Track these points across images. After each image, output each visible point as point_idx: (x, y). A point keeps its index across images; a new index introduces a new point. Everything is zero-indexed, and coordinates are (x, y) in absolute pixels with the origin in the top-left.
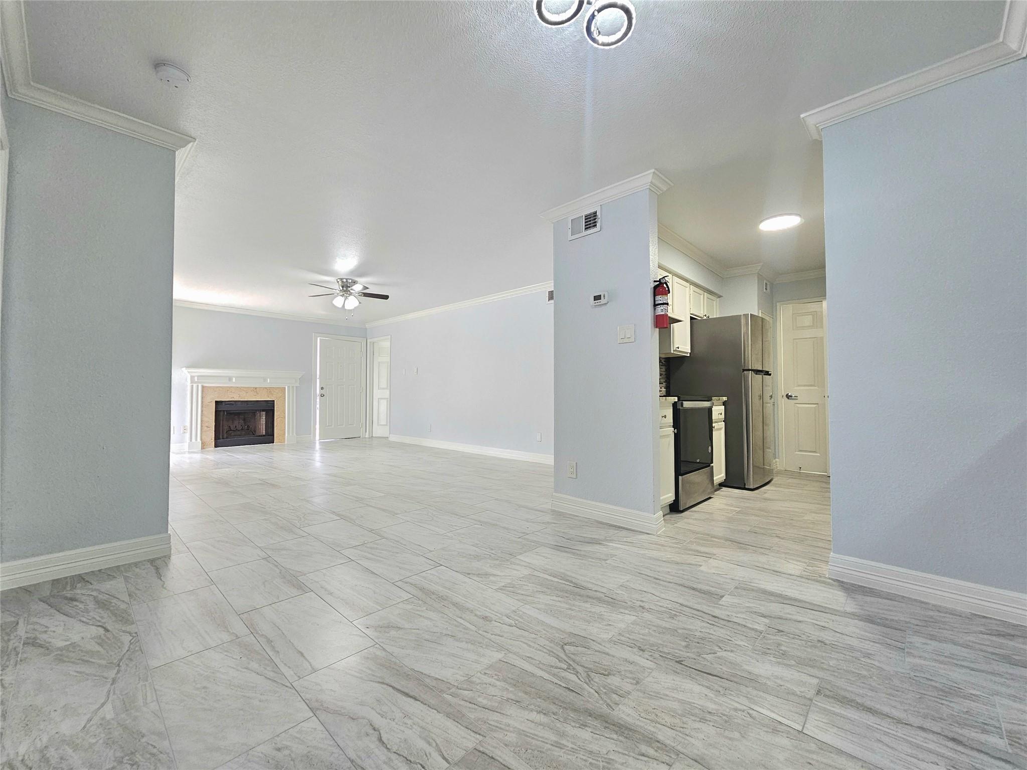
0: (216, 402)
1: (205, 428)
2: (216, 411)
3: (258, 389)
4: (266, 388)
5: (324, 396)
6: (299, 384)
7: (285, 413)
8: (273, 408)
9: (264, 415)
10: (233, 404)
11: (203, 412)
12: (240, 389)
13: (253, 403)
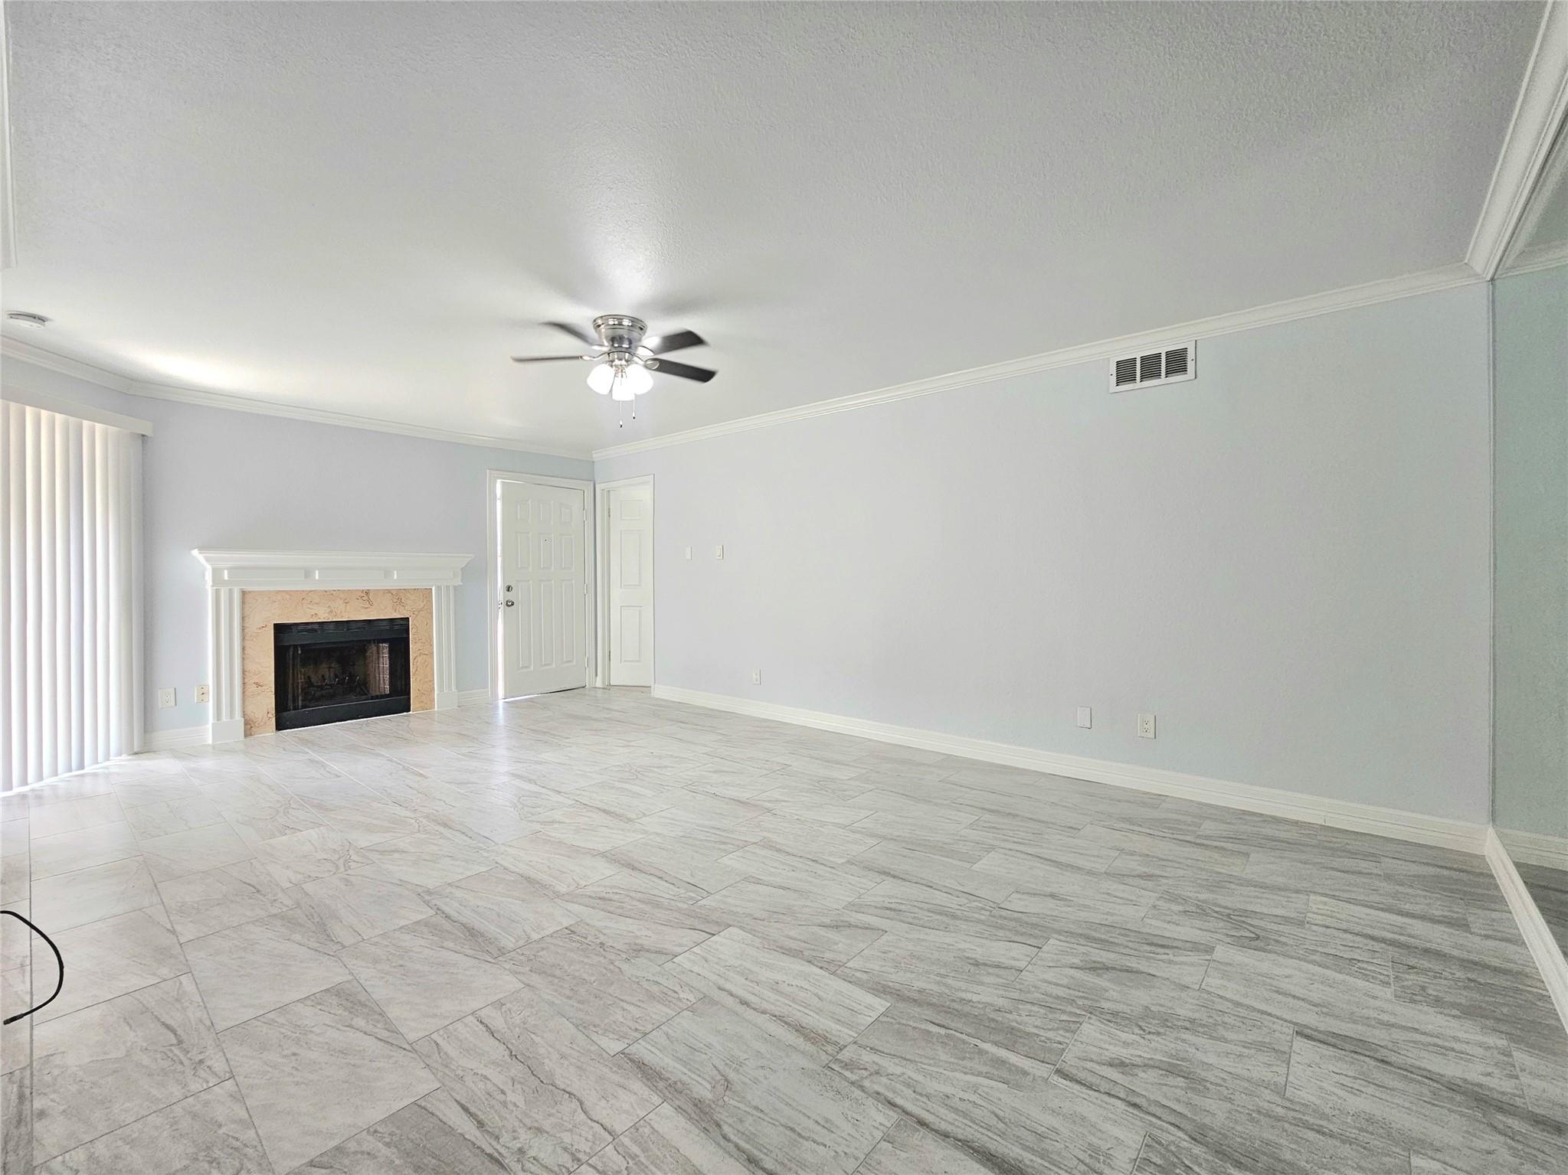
0: (277, 626)
1: (251, 688)
2: (277, 649)
3: (371, 595)
4: (389, 591)
5: (513, 604)
6: (462, 580)
7: (432, 645)
8: (405, 636)
9: (386, 650)
10: (316, 631)
11: (246, 652)
12: (329, 595)
13: (360, 625)
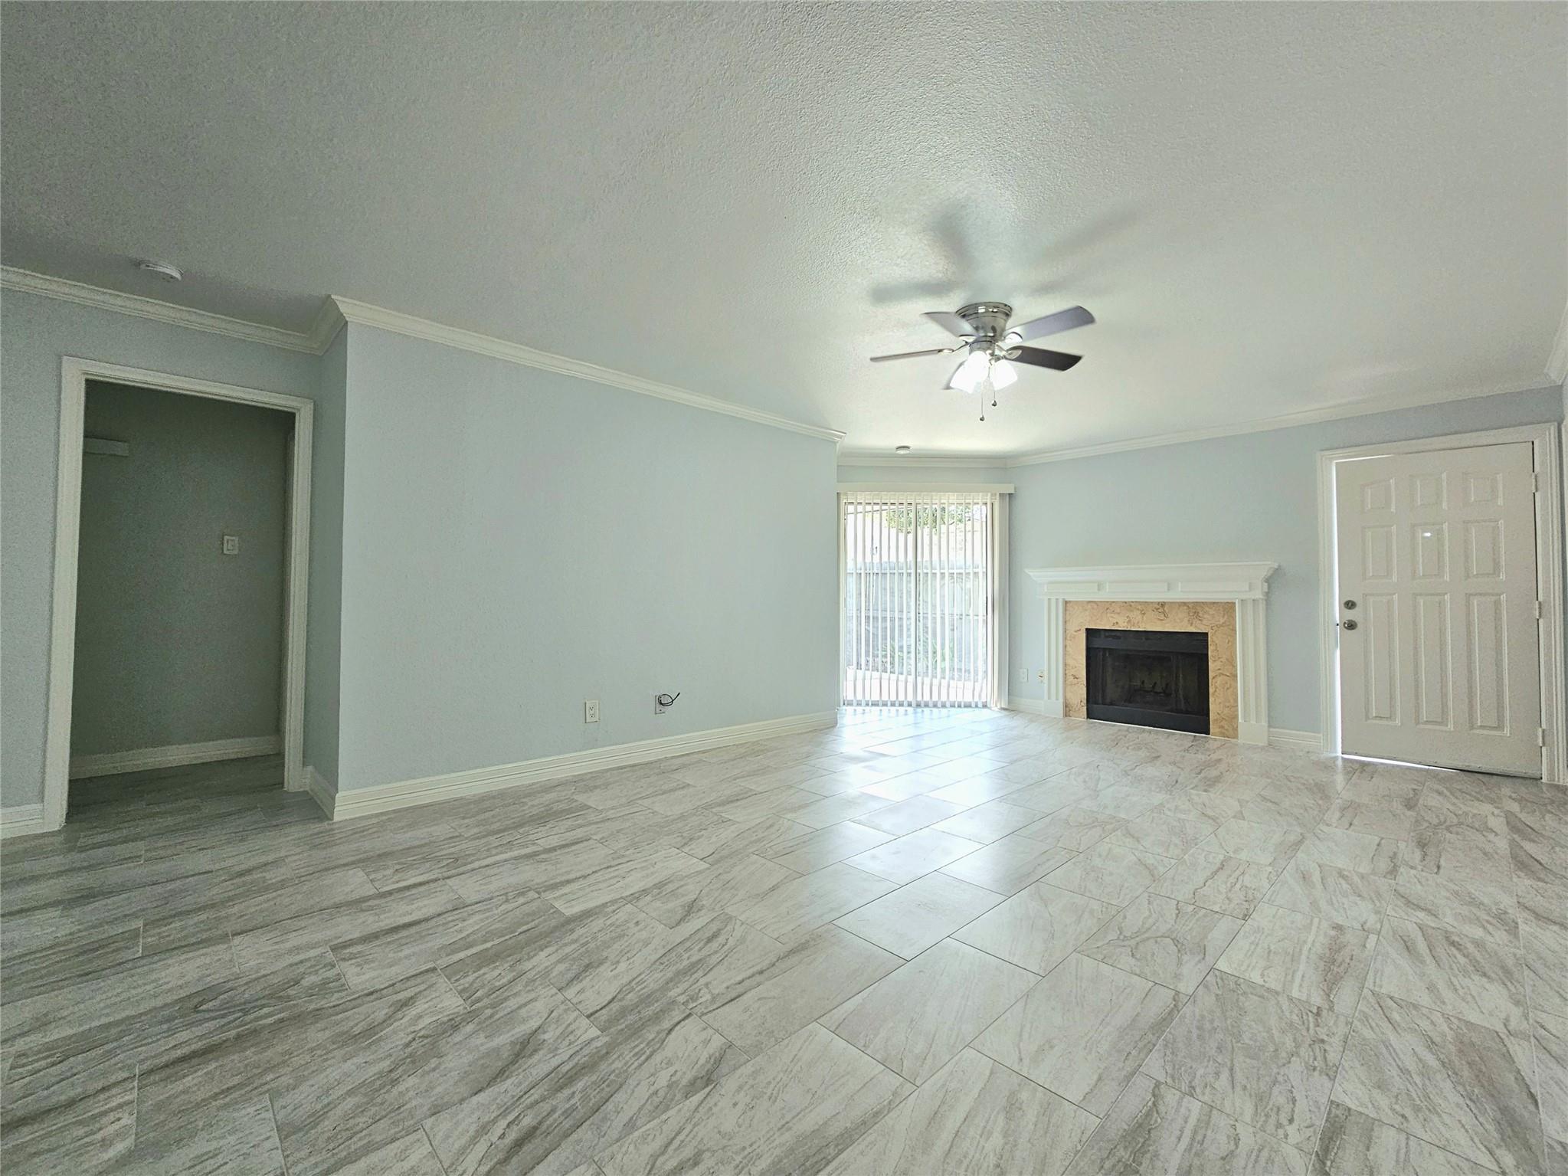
0: (1088, 630)
2: (1088, 649)
3: (1166, 608)
4: (1185, 604)
5: (1354, 626)
6: (1265, 593)
7: (1235, 666)
8: (1203, 653)
10: (1119, 638)
11: (1067, 649)
13: (1158, 636)
